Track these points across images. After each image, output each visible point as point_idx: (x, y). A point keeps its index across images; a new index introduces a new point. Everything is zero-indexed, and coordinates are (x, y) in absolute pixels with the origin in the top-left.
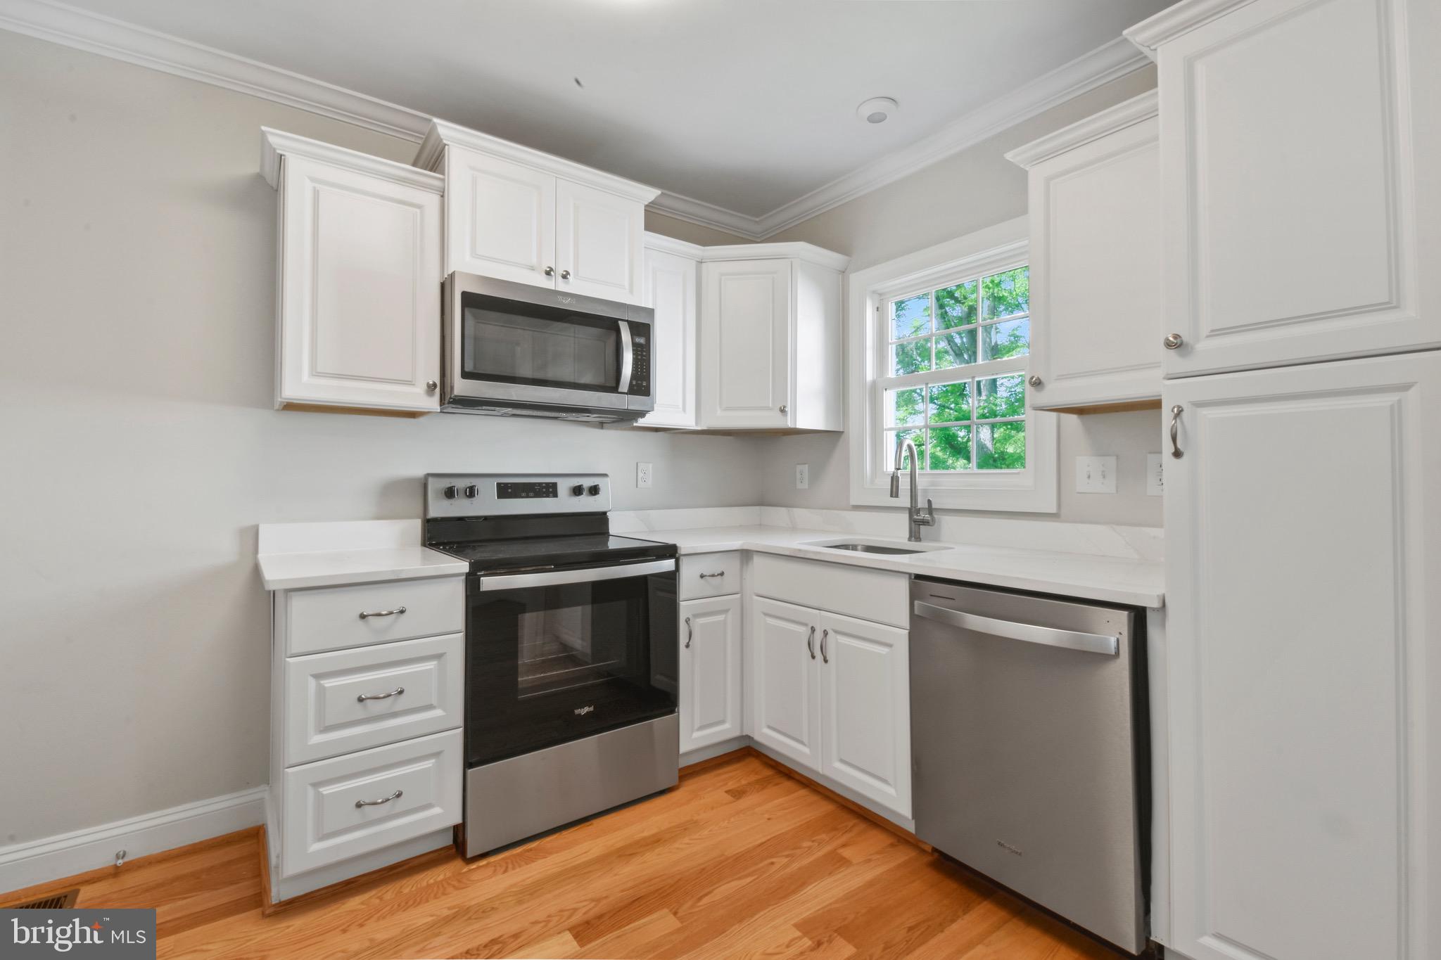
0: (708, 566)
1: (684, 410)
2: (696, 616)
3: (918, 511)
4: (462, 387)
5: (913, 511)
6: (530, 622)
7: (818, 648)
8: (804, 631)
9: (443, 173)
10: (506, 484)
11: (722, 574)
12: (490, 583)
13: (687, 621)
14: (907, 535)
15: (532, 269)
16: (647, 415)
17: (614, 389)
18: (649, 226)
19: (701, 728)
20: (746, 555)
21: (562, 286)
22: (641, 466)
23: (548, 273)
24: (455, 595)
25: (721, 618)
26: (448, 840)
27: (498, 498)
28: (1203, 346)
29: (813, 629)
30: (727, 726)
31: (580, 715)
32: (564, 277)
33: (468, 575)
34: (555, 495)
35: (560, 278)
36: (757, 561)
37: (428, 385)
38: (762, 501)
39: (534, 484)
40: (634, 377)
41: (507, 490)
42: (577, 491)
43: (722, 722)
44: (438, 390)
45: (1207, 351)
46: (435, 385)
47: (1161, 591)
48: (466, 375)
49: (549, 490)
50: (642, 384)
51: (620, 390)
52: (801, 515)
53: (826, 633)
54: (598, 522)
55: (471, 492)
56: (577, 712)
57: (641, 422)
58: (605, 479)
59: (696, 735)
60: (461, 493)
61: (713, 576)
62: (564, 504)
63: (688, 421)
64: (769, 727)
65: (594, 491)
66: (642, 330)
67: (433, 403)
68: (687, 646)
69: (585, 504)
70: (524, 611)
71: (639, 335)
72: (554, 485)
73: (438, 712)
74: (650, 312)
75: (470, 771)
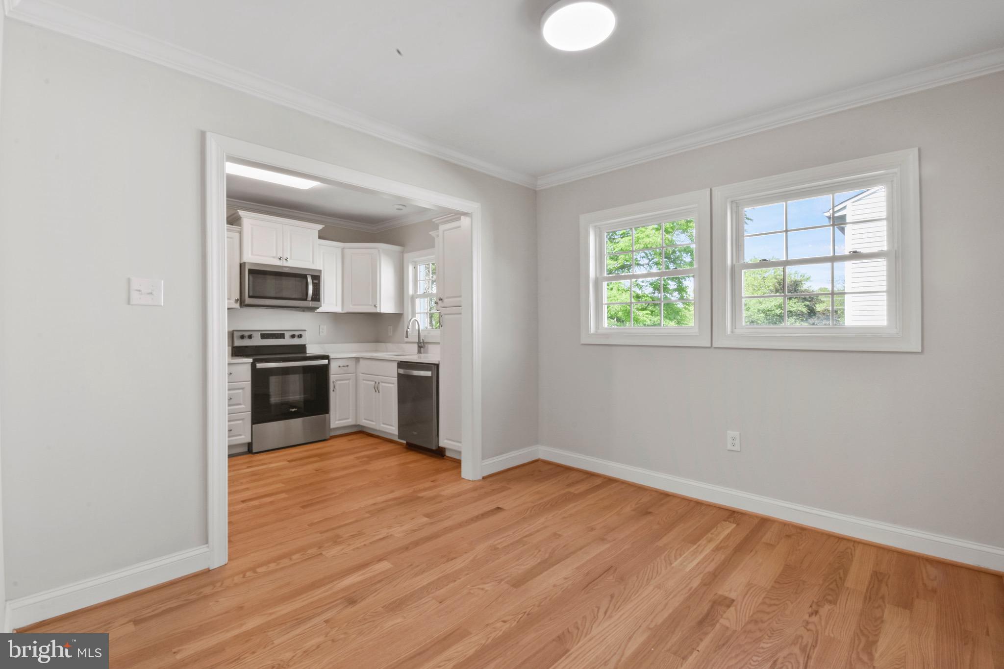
0: (341, 363)
1: (336, 305)
2: (337, 380)
3: (421, 343)
4: (248, 301)
5: (419, 343)
6: (273, 380)
7: (377, 389)
8: (373, 383)
9: (240, 226)
10: (264, 334)
11: (348, 366)
12: (259, 365)
13: (333, 382)
14: (417, 351)
15: (274, 257)
16: (320, 308)
17: (306, 299)
18: (320, 238)
19: (339, 420)
20: (357, 359)
21: (286, 264)
22: (321, 327)
23: (280, 259)
24: (248, 368)
25: (347, 382)
26: (245, 449)
27: (261, 338)
28: (446, 300)
29: (376, 383)
30: (350, 420)
31: (292, 411)
32: (286, 260)
33: (252, 363)
34: (284, 338)
35: (285, 260)
36: (361, 361)
37: (236, 300)
38: (377, 340)
39: (276, 334)
40: (313, 294)
41: (264, 336)
42: (293, 336)
43: (348, 419)
44: (239, 301)
45: (447, 301)
46: (238, 300)
47: (439, 359)
48: (250, 297)
49: (282, 336)
50: (316, 297)
51: (308, 300)
52: (390, 345)
53: (379, 383)
54: (302, 348)
55: (250, 337)
56: (291, 410)
57: (318, 310)
58: (304, 332)
59: (337, 422)
60: (247, 337)
61: (344, 366)
62: (287, 341)
63: (338, 309)
64: (365, 419)
65: (300, 336)
66: (317, 278)
67: (237, 306)
68: (333, 391)
69: (296, 342)
70: (272, 375)
71: (316, 279)
72: (284, 334)
73: (243, 406)
74: (320, 271)
75: (253, 426)
